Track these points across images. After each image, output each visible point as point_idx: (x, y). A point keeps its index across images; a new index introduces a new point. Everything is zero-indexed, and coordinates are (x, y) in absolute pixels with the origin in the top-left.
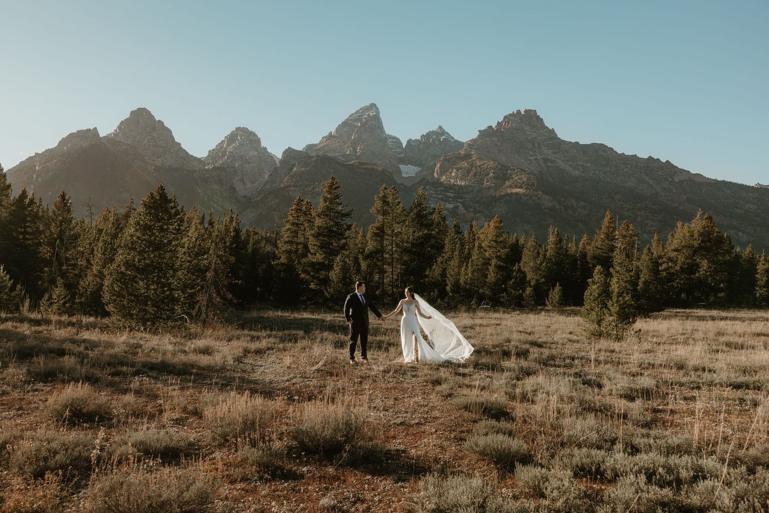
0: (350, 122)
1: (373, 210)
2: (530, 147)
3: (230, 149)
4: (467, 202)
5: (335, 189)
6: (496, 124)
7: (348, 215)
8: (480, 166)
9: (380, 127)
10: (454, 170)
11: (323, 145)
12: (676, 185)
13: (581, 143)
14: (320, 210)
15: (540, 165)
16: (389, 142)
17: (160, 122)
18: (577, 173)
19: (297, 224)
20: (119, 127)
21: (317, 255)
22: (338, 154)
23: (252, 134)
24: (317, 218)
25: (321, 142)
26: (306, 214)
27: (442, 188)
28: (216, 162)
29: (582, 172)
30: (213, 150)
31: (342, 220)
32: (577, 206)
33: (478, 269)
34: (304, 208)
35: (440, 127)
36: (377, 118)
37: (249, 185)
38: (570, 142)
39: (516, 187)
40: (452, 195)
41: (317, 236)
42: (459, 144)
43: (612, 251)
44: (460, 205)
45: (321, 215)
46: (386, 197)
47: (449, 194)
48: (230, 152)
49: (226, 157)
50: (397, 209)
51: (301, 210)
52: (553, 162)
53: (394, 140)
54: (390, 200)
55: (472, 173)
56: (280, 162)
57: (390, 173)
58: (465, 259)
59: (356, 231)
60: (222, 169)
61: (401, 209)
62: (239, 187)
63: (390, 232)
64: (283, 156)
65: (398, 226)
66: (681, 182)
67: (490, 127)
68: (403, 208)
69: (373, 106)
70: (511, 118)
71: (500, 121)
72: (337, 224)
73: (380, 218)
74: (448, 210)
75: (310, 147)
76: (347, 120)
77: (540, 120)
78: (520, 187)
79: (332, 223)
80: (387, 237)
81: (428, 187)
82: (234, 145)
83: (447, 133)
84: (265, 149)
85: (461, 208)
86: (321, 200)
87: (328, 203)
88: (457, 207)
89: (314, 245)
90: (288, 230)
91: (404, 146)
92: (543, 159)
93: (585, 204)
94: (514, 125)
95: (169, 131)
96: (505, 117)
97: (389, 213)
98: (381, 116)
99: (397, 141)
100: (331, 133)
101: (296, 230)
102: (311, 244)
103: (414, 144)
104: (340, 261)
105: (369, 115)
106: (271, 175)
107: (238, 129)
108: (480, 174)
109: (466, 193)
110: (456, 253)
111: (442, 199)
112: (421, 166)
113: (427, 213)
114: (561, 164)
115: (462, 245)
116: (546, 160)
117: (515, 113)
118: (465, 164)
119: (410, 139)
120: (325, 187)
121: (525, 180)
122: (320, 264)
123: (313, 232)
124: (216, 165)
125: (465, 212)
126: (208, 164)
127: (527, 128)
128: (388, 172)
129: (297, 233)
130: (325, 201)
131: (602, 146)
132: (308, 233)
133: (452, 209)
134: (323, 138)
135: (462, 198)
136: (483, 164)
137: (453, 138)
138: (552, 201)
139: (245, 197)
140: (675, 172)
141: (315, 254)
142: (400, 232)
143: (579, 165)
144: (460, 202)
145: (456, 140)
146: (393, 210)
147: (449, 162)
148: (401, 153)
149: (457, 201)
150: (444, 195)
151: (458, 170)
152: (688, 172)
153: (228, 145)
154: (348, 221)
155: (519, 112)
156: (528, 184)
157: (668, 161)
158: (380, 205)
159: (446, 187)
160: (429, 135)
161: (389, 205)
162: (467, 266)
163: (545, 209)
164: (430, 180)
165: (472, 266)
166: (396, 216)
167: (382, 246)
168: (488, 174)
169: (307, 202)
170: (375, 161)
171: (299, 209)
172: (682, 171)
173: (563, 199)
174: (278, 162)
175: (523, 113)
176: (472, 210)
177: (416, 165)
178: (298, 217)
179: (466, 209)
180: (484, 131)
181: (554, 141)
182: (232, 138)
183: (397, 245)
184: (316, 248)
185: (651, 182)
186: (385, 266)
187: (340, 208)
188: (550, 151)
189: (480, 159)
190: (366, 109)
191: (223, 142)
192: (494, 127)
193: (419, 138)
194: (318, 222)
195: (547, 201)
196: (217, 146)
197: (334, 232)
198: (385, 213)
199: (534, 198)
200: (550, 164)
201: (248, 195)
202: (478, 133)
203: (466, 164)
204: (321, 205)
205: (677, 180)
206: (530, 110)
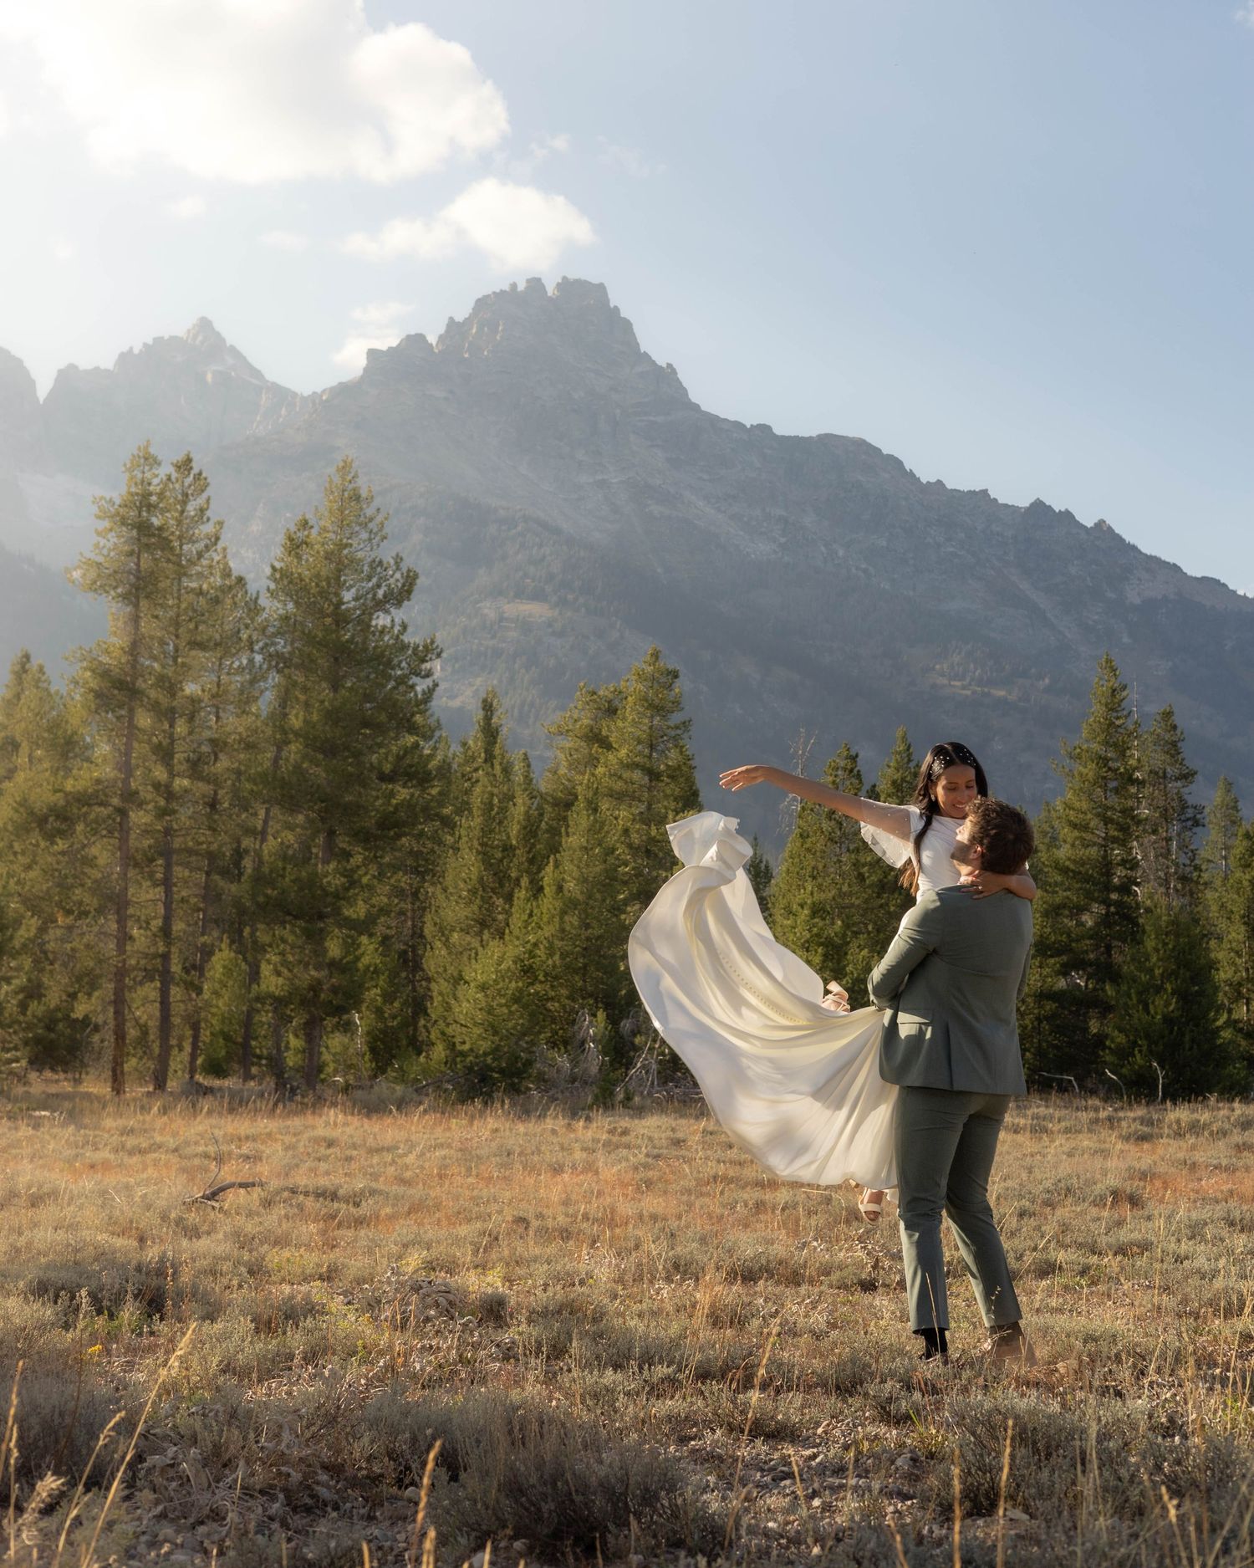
2: (577, 434)
6: (442, 330)
10: (261, 512)
12: (1132, 617)
13: (779, 430)
29: (784, 547)
35: (205, 325)
38: (738, 425)
39: (519, 594)
50: (204, 575)
52: (668, 499)
66: (1150, 606)
67: (418, 339)
70: (505, 309)
71: (459, 318)
77: (616, 323)
78: (538, 596)
83: (233, 351)
92: (630, 484)
94: (515, 337)
103: (87, 388)
117: (521, 287)
119: (71, 367)
121: (556, 566)
131: (862, 453)
136: (384, 493)
137: (258, 374)
140: (1126, 568)
146: (181, 578)
148: (30, 421)
152: (1172, 567)
155: (535, 284)
157: (1100, 524)
160: (155, 353)
166: (198, 611)
172: (1150, 564)
175: (551, 289)
180: (393, 352)
181: (677, 416)
185: (1041, 601)
188: (659, 454)
192: (432, 339)
198: (145, 587)
205: (1133, 596)
206: (580, 283)
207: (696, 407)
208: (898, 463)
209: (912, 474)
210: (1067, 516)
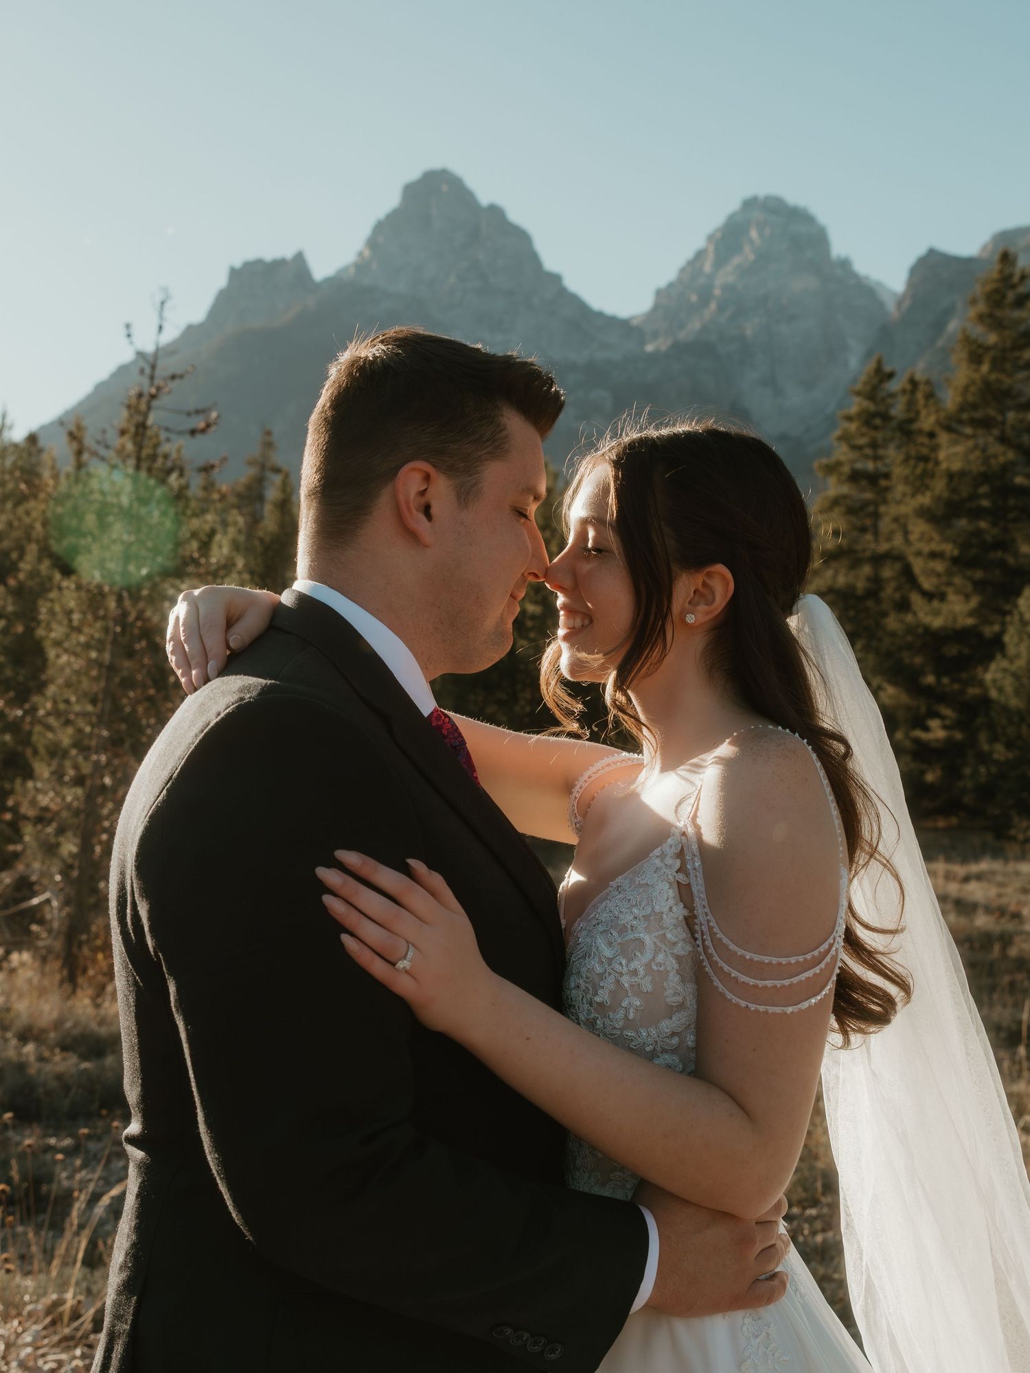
3: (726, 276)
5: (1021, 302)
14: (952, 403)
17: (496, 212)
19: (873, 479)
20: (372, 243)
21: (952, 597)
23: (798, 216)
24: (943, 438)
26: (907, 434)
28: (682, 326)
30: (671, 285)
34: (898, 410)
37: (795, 396)
41: (941, 516)
45: (960, 422)
48: (726, 288)
49: (713, 306)
51: (886, 417)
56: (900, 303)
60: (701, 349)
62: (759, 404)
64: (908, 285)
75: (1007, 240)
79: (1009, 454)
82: (737, 260)
84: (845, 264)
86: (959, 358)
87: (985, 368)
89: (934, 555)
90: (836, 502)
95: (522, 237)
101: (866, 503)
102: (918, 554)
106: (870, 353)
107: (750, 204)
120: (973, 300)
122: (961, 635)
123: (925, 499)
124: (682, 335)
126: (655, 335)
129: (876, 516)
130: (975, 360)
132: (911, 507)
141: (942, 597)
153: (720, 262)
169: (910, 379)
171: (874, 415)
174: (891, 307)
178: (874, 445)
182: (730, 236)
184: (939, 566)
191: (700, 255)
194: (951, 454)
196: (683, 270)
197: (1018, 490)
201: (792, 433)
204: (957, 379)
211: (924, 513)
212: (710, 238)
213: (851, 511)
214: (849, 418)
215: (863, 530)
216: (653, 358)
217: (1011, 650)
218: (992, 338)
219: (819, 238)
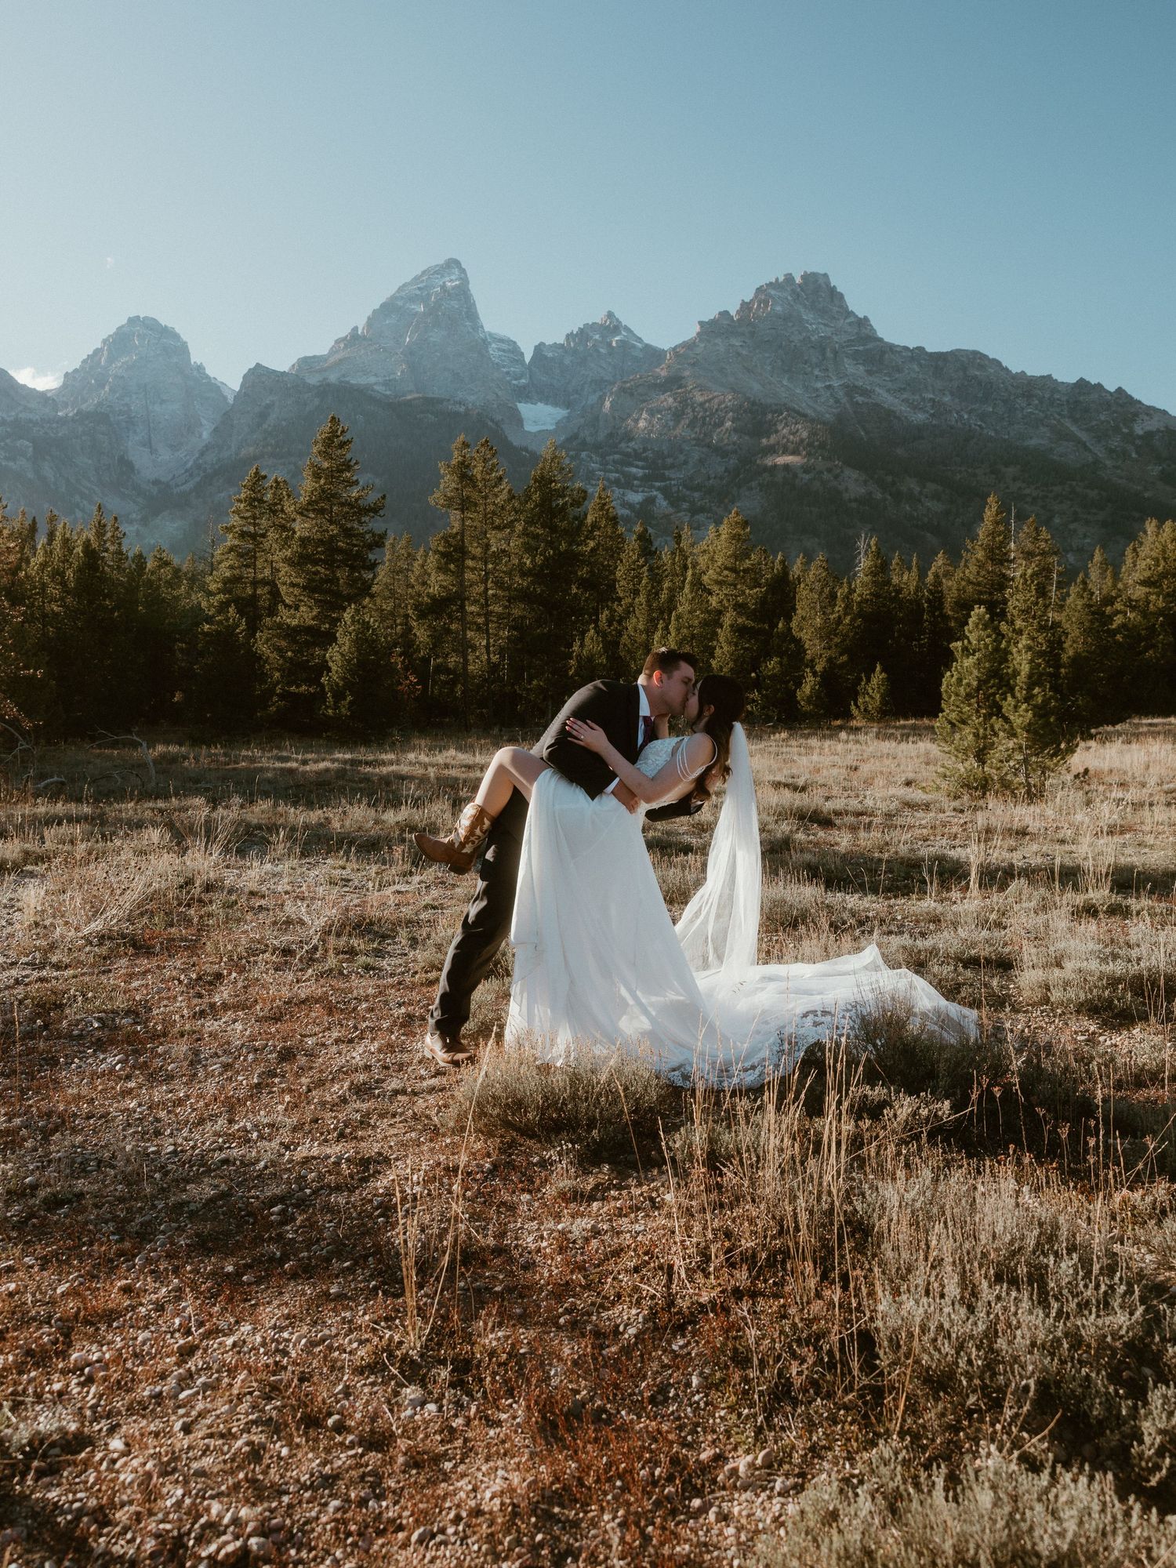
0: (400, 303)
1: (436, 498)
2: (814, 360)
3: (116, 368)
4: (675, 489)
5: (342, 445)
6: (738, 307)
7: (374, 510)
8: (702, 404)
9: (472, 315)
10: (644, 415)
11: (338, 357)
12: (1138, 442)
13: (929, 349)
14: (303, 500)
15: (837, 401)
16: (493, 350)
18: (920, 417)
19: (253, 536)
21: (302, 609)
22: (372, 380)
23: (167, 332)
24: (299, 518)
25: (332, 352)
26: (274, 512)
27: (617, 457)
28: (84, 400)
29: (933, 415)
30: (76, 371)
31: (360, 523)
32: (920, 493)
33: (693, 636)
34: (269, 497)
35: (610, 315)
36: (463, 293)
37: (165, 455)
38: (906, 348)
39: (786, 451)
40: (640, 472)
41: (298, 562)
42: (654, 355)
43: (1002, 587)
44: (660, 496)
45: (308, 510)
46: (467, 467)
47: (634, 470)
48: (116, 376)
49: (107, 388)
50: (496, 496)
51: (261, 501)
52: (865, 392)
53: (504, 346)
54: (477, 471)
55: (685, 422)
56: (237, 398)
57: (497, 424)
58: (662, 613)
59: (409, 554)
60: (97, 417)
61: (504, 496)
62: (140, 458)
63: (477, 551)
64: (242, 385)
65: (500, 535)
66: (1149, 435)
67: (725, 314)
68: (510, 491)
69: (453, 264)
70: (773, 292)
71: (747, 300)
72: (348, 533)
73: (455, 516)
74: (630, 506)
75: (307, 363)
76: (393, 298)
77: (835, 296)
78: (794, 453)
79: (334, 530)
80: (470, 563)
81: (584, 454)
82: (124, 359)
83: (626, 328)
84: (200, 368)
85: (662, 503)
86: (307, 474)
87: (322, 481)
88: (651, 501)
89: (293, 585)
90: (231, 549)
91: (527, 359)
92: (845, 386)
93: (940, 488)
94: (778, 308)
96: (759, 290)
97: (476, 505)
98: (474, 289)
99: (513, 350)
100: (355, 329)
101: (249, 551)
102: (284, 584)
103: (550, 355)
104: (353, 622)
105: (443, 287)
106: (216, 430)
107: (133, 321)
108: (704, 424)
109: (672, 466)
110: (642, 599)
111: (617, 482)
112: (568, 405)
113: (566, 503)
114: (886, 398)
115: (656, 579)
116: (851, 390)
117: (781, 279)
118: (668, 400)
119: (542, 344)
120: (316, 443)
121: (805, 434)
122: (309, 630)
123: (289, 553)
124: (84, 407)
125: (671, 510)
126: (66, 405)
127: (808, 316)
128: (492, 420)
129: (255, 558)
130: (317, 476)
131: (976, 359)
132: (278, 556)
133: (641, 504)
134: (337, 342)
135: (663, 478)
136: (709, 401)
137: (639, 340)
138: (865, 482)
139: (156, 482)
140: (1136, 414)
141: (297, 608)
142: (503, 551)
143: (923, 399)
144: (659, 489)
145: (647, 346)
146: (486, 498)
147: (632, 395)
148: (522, 376)
149: (652, 487)
150: (623, 473)
151: (652, 413)
152: (1165, 412)
153: (111, 359)
154: (376, 525)
155: (789, 278)
156: (810, 445)
157: (1120, 390)
158: (454, 485)
159: (628, 455)
160: (583, 334)
161: (474, 486)
162: (666, 628)
163: (850, 501)
164: (588, 439)
165: (678, 630)
166: (494, 513)
167: (461, 583)
168: (721, 424)
169: (276, 481)
170: (460, 395)
171: (255, 499)
172: (1151, 411)
173: (889, 479)
174: (231, 399)
175: (798, 280)
176: (685, 505)
177: (556, 404)
178: (254, 517)
179: (671, 504)
180: (712, 322)
181: (870, 346)
182: (119, 341)
183: (499, 584)
184: (296, 591)
185: (1083, 436)
186: (469, 634)
187: (354, 493)
188: (861, 368)
189: (702, 388)
190: (436, 272)
191: (97, 351)
192: (733, 313)
193: (561, 340)
194: (302, 527)
195: (853, 484)
196: (84, 361)
197: (340, 551)
198: (465, 505)
199: (826, 476)
200: (860, 399)
201: (163, 479)
202: (698, 328)
203: (671, 400)
204: (307, 486)
205: (1139, 430)
206: (814, 274)
207: (881, 340)
208: (998, 363)
209: (1006, 369)
210: (1099, 386)
211: (286, 560)
212: (104, 342)
213: (241, 555)
214: (240, 501)
215: (247, 566)
216: (63, 421)
217: (340, 641)
218: (326, 465)
219: (183, 349)
